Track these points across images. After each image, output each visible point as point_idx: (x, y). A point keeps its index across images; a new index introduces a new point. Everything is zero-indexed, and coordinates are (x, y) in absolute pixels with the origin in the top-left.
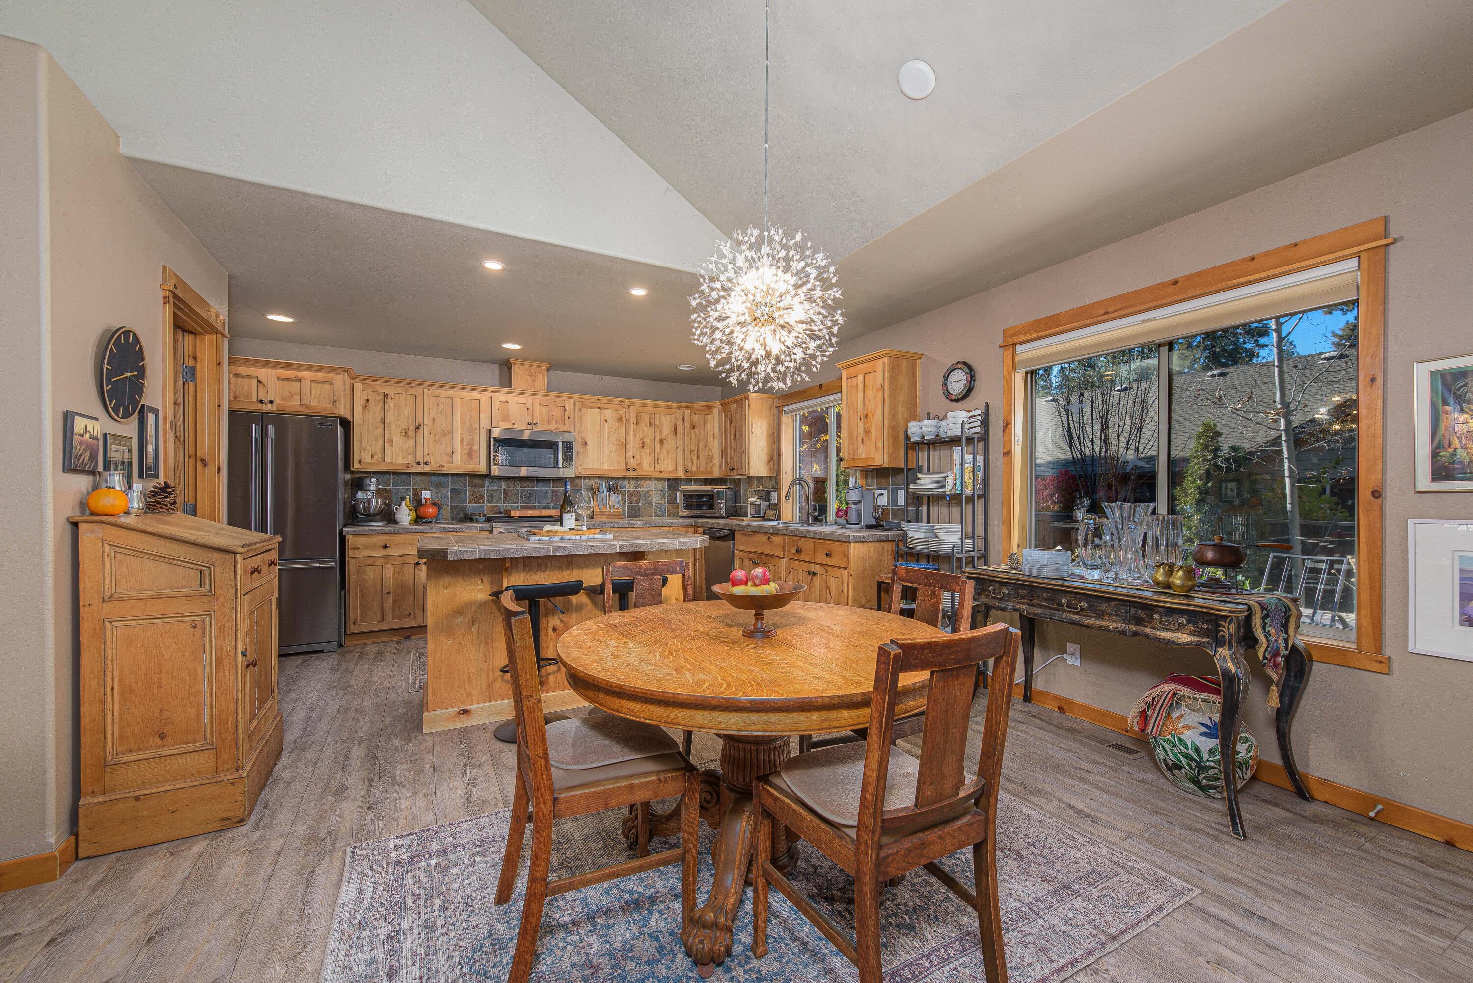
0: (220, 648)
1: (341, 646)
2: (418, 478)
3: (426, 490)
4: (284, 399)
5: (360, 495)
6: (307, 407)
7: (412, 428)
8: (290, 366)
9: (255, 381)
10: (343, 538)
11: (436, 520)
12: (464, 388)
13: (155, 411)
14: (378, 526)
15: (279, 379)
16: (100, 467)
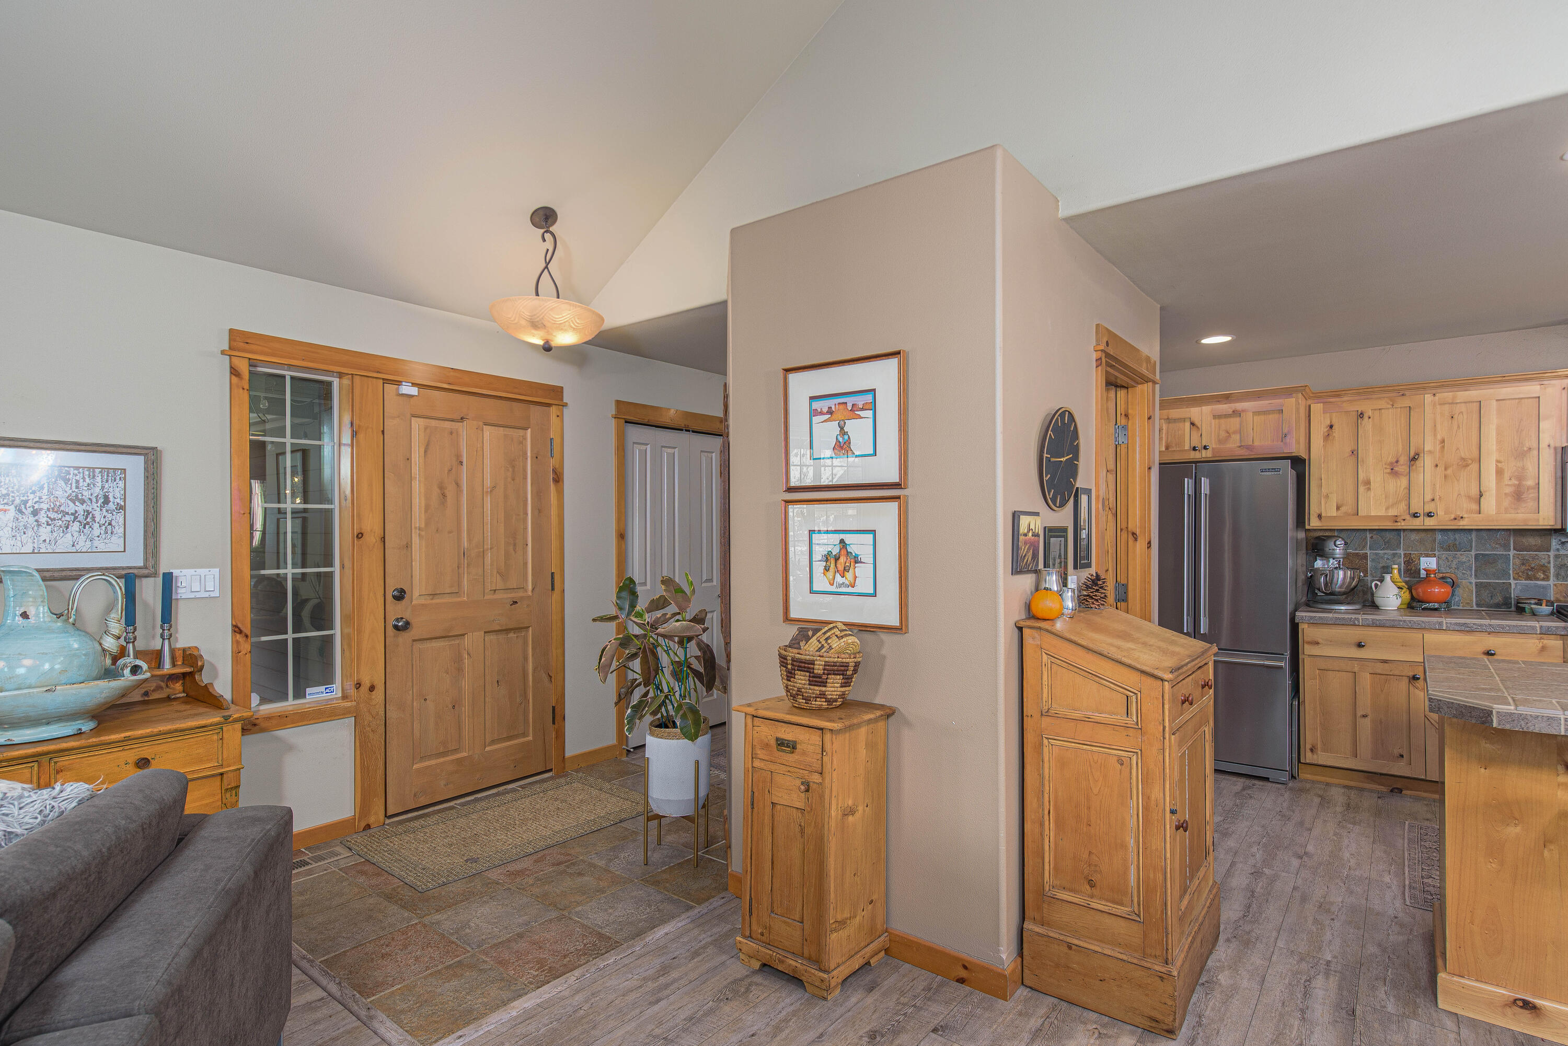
0: (1146, 798)
1: (1293, 777)
2: (1414, 536)
3: (1427, 556)
4: (1220, 442)
5: (1319, 564)
6: (1248, 448)
7: (1403, 460)
8: (1227, 398)
9: (1188, 424)
10: (1295, 627)
11: (1446, 607)
12: (1505, 380)
13: (1088, 492)
14: (1347, 612)
15: (1215, 417)
16: (1041, 566)
